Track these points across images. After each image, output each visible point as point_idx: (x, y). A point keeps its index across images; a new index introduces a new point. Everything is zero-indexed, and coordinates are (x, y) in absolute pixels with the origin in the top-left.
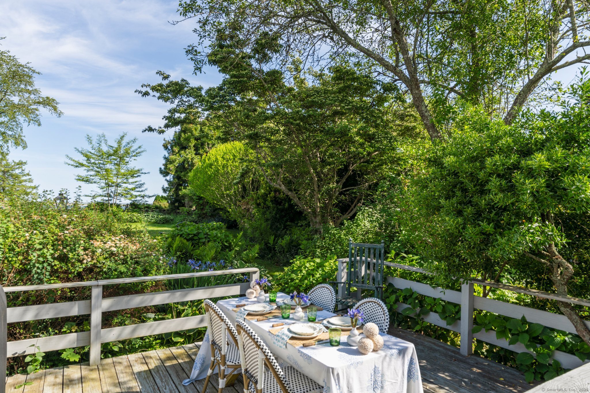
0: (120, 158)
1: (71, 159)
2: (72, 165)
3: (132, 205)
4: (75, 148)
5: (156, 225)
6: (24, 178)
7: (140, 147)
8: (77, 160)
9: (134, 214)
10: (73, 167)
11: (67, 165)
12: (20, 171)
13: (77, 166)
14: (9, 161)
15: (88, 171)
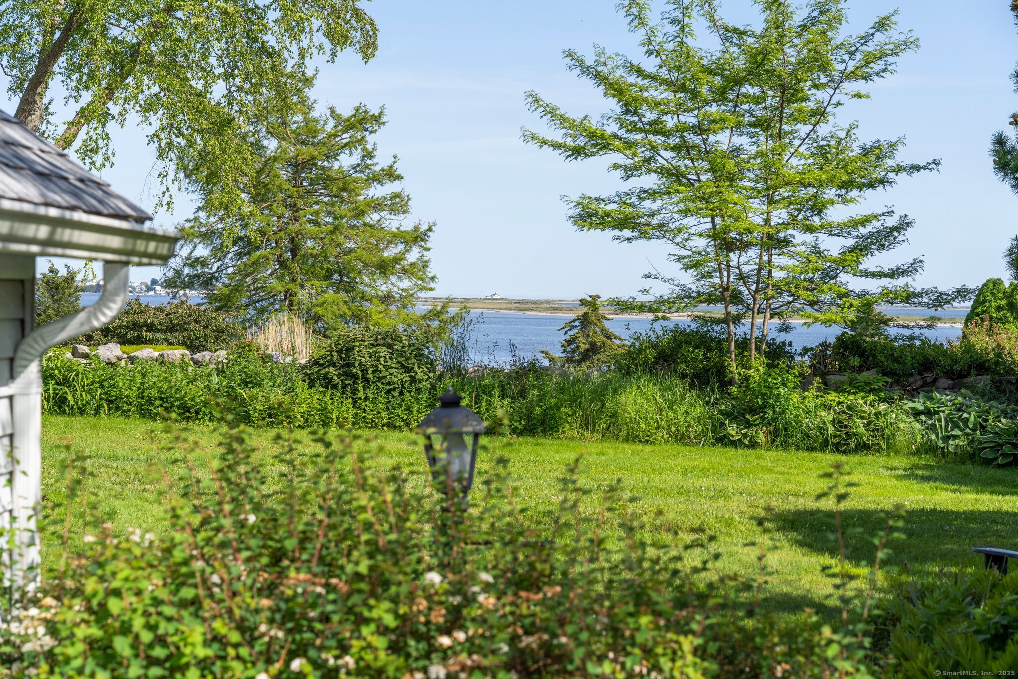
0: (784, 88)
1: (551, 112)
2: (557, 146)
3: (844, 346)
4: (570, 55)
5: (973, 470)
6: (377, 191)
7: (882, 25)
8: (575, 115)
9: (858, 400)
10: (557, 156)
11: (533, 146)
12: (357, 154)
13: (577, 152)
14: (315, 114)
15: (629, 172)
